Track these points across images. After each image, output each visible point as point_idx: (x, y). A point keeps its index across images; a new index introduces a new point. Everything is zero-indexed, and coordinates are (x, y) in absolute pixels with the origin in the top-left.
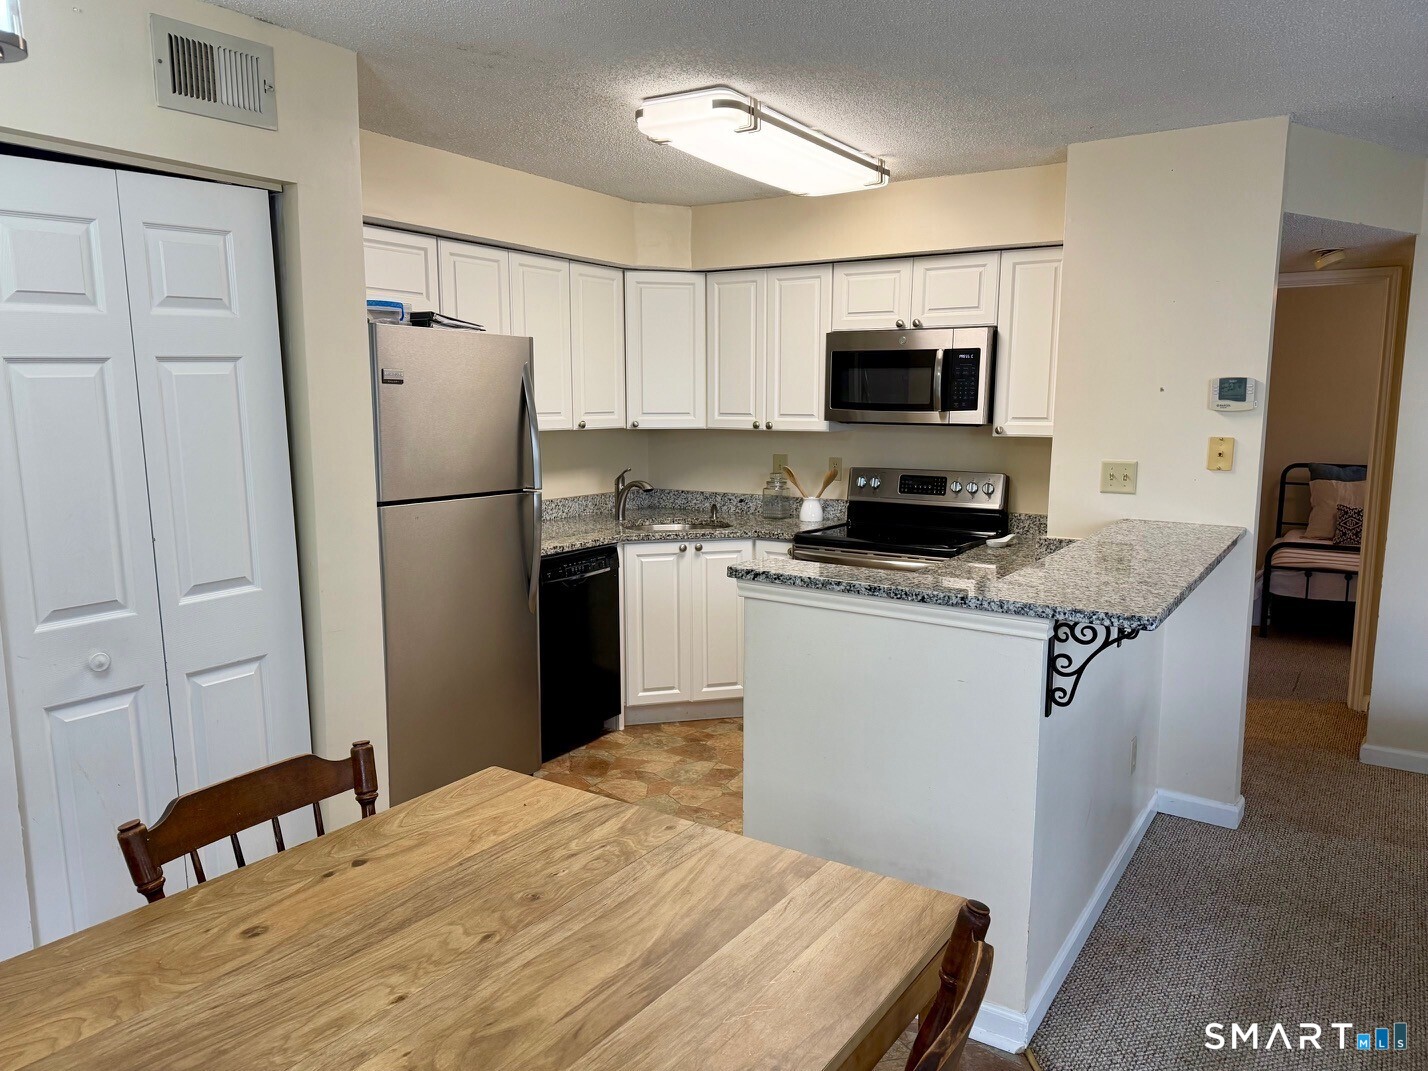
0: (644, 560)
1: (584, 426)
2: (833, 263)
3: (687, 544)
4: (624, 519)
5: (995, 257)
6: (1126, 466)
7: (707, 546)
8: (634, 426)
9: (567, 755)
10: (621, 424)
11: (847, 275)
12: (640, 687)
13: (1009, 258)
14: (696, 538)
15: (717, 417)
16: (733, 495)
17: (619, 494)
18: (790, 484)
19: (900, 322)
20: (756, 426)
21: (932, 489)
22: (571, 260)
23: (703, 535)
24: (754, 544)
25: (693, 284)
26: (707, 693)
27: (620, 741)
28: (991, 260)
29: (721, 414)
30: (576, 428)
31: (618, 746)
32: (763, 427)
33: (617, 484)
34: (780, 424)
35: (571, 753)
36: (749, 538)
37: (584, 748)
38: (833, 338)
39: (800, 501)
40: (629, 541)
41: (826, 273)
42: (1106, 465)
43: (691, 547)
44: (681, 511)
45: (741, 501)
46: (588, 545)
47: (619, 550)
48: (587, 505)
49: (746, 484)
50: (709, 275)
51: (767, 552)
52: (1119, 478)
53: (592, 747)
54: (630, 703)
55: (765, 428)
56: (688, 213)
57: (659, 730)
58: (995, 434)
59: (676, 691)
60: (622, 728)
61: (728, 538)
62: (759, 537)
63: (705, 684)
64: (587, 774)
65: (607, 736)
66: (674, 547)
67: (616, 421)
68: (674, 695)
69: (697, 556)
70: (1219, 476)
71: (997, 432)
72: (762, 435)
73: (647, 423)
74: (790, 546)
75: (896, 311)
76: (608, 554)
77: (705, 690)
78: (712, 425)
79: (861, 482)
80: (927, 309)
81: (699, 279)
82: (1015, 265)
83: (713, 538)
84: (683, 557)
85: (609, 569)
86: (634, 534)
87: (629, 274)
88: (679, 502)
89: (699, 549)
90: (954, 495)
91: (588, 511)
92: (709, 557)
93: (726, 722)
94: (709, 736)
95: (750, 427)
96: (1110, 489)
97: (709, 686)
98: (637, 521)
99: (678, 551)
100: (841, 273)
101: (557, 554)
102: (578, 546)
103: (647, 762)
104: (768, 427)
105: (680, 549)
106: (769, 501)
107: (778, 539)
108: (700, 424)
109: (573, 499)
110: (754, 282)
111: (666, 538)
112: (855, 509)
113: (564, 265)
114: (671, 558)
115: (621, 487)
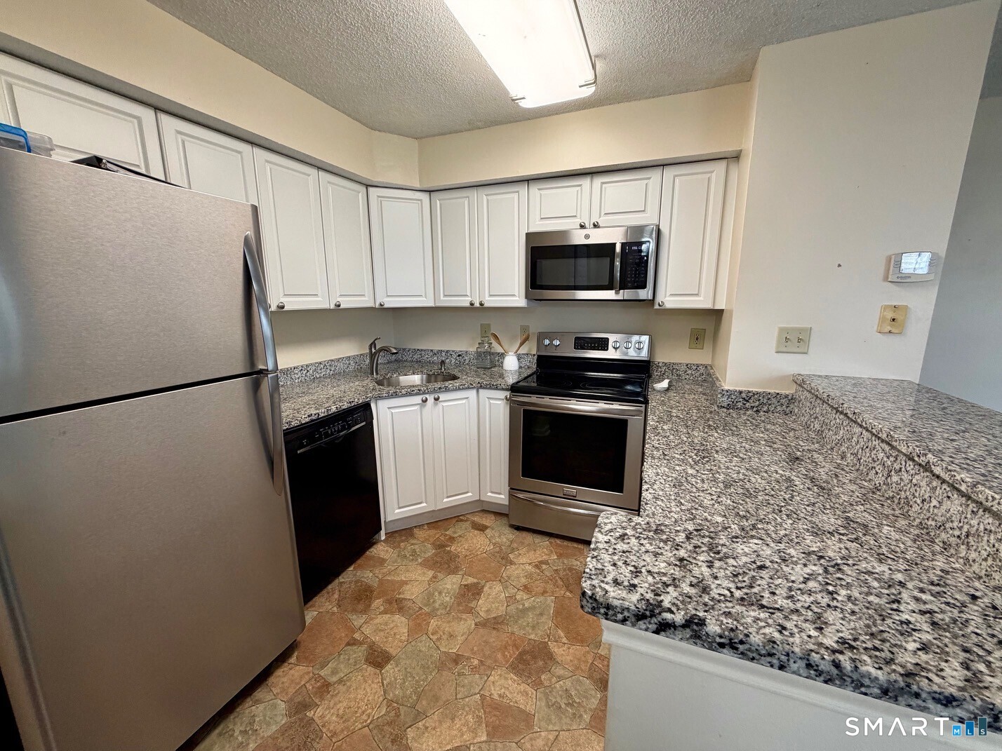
0: (393, 411)
1: (339, 306)
2: (528, 180)
3: (427, 396)
4: (377, 374)
5: (659, 171)
6: (800, 330)
7: (443, 397)
8: (381, 305)
9: (337, 581)
10: (371, 304)
11: (539, 189)
12: (396, 506)
13: (669, 173)
14: (434, 391)
15: (442, 298)
16: (453, 351)
17: (372, 356)
18: (495, 344)
19: (583, 224)
20: (472, 304)
21: (598, 347)
22: (321, 167)
23: (440, 388)
24: (478, 392)
25: (421, 200)
26: (447, 502)
27: (382, 555)
28: (655, 175)
29: (445, 296)
30: (332, 307)
31: (382, 562)
32: (477, 305)
33: (371, 349)
34: (490, 302)
35: (341, 579)
36: (474, 388)
37: (351, 568)
38: (529, 236)
39: (502, 356)
40: (380, 398)
41: (523, 190)
42: (781, 330)
43: (431, 398)
44: (417, 364)
45: (459, 356)
46: (344, 407)
47: (373, 406)
48: (349, 364)
49: (463, 344)
50: (432, 194)
51: (488, 398)
52: (794, 340)
53: (360, 567)
54: (389, 519)
55: (478, 305)
56: (415, 143)
57: (412, 535)
58: (657, 307)
59: (424, 505)
60: (383, 538)
61: (458, 389)
62: (481, 387)
63: (445, 496)
64: (354, 611)
65: (371, 550)
66: (418, 399)
67: (366, 302)
68: (423, 507)
69: (436, 404)
70: (890, 338)
71: (659, 305)
72: (477, 310)
73: (390, 303)
74: (508, 394)
75: (578, 216)
76: (364, 410)
77: (445, 500)
78: (438, 304)
79: (547, 342)
80: (603, 214)
81: (424, 197)
82: (675, 176)
83: (447, 390)
84: (425, 406)
85: (364, 424)
86: (385, 390)
87: (371, 189)
88: (416, 357)
89: (437, 399)
90: (614, 350)
91: (351, 368)
92: (445, 404)
93: (462, 521)
94: (452, 539)
95: (468, 305)
96: (785, 349)
97: (448, 497)
98: (387, 374)
99: (421, 402)
100: (535, 189)
101: (312, 421)
102: (334, 409)
103: (406, 583)
104: (481, 304)
105: (422, 401)
106: (479, 355)
107: (497, 389)
108: (431, 304)
109: (338, 360)
110: (466, 197)
111: (410, 393)
112: (543, 361)
113: (313, 171)
114: (416, 408)
115: (373, 351)
